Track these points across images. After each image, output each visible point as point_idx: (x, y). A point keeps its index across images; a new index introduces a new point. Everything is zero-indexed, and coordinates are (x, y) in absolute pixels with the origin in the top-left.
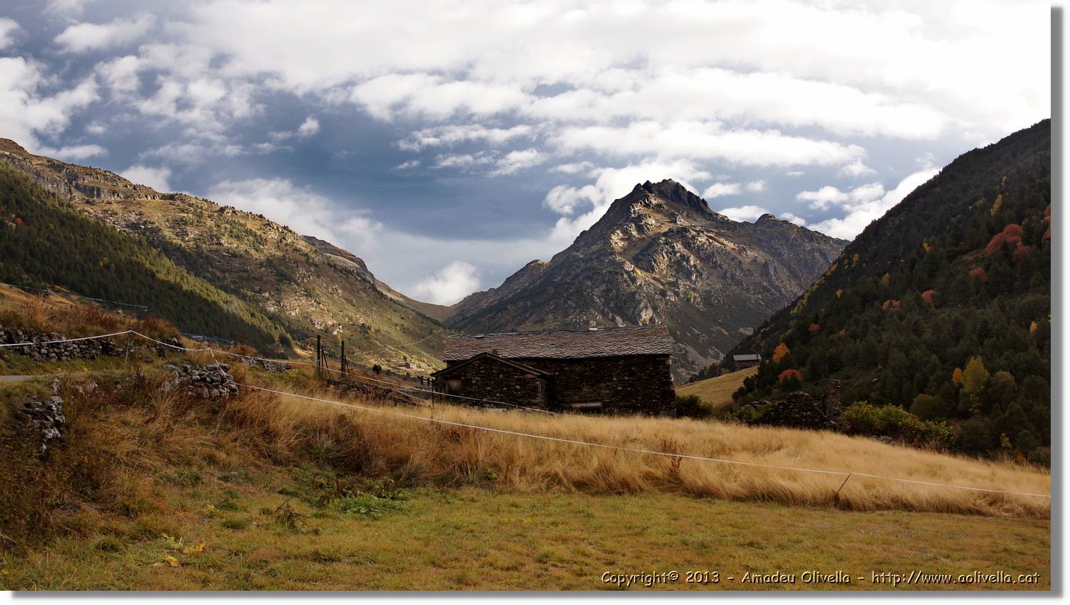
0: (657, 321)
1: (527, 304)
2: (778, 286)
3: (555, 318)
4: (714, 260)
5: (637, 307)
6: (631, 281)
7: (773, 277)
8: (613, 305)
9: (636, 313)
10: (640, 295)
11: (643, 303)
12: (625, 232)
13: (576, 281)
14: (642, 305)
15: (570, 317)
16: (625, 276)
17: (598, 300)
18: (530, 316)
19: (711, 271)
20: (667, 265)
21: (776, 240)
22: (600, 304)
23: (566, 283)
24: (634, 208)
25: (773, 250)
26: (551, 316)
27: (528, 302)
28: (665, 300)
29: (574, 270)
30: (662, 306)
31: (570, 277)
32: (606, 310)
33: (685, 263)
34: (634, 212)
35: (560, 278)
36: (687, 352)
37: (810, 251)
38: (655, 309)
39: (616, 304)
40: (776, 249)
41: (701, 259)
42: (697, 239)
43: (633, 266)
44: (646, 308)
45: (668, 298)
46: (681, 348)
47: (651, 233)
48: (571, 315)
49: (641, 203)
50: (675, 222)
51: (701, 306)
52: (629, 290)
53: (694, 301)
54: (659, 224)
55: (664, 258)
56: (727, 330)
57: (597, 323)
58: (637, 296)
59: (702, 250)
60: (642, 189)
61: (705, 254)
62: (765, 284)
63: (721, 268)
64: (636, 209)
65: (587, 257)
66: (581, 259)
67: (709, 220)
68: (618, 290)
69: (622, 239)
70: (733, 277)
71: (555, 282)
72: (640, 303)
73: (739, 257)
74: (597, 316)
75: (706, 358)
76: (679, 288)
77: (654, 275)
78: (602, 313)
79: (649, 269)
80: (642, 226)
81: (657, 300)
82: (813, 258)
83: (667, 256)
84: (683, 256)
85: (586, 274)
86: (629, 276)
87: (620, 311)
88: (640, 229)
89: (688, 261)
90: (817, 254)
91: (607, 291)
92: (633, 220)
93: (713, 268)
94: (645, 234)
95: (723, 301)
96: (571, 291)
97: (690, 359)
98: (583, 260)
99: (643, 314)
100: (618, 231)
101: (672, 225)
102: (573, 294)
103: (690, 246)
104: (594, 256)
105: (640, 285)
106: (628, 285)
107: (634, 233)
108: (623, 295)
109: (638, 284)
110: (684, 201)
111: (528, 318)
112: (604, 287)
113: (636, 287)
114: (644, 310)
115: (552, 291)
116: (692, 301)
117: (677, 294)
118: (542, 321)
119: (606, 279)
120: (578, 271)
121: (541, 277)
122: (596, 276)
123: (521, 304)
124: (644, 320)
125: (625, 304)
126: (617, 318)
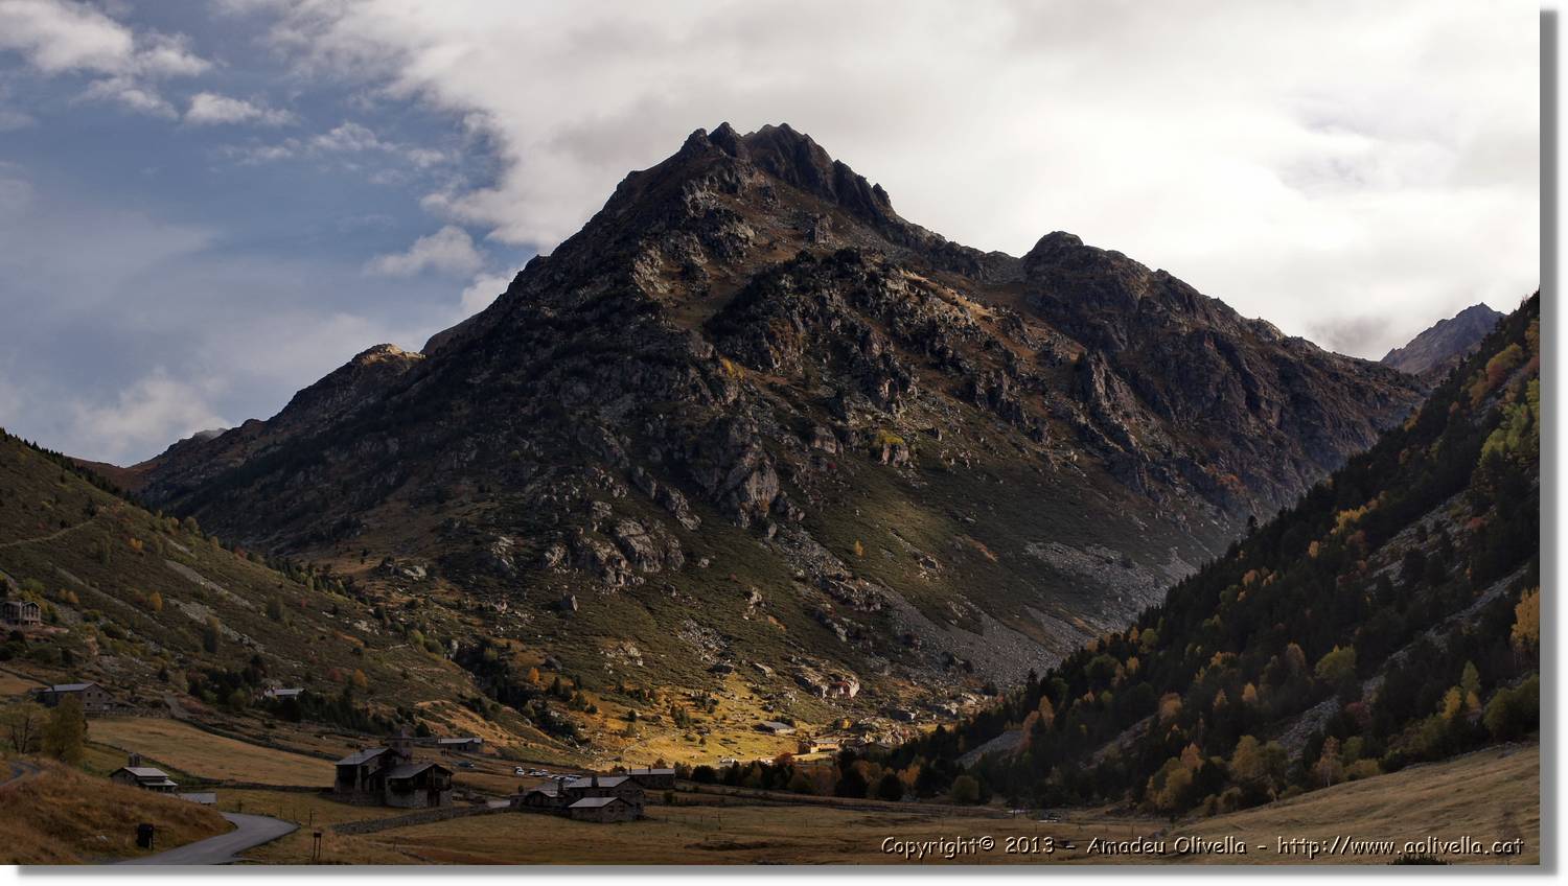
0: (792, 510)
1: (387, 446)
2: (1119, 428)
3: (481, 490)
4: (938, 346)
5: (732, 466)
6: (710, 387)
7: (1105, 403)
8: (659, 458)
9: (730, 485)
10: (741, 429)
11: (750, 455)
12: (673, 255)
13: (541, 384)
14: (748, 460)
15: (530, 487)
16: (693, 372)
17: (613, 441)
18: (401, 481)
19: (930, 375)
20: (807, 352)
21: (1095, 303)
22: (619, 451)
23: (508, 388)
24: (692, 193)
25: (1087, 331)
26: (466, 484)
27: (390, 441)
28: (811, 449)
29: (528, 350)
30: (803, 466)
31: (522, 372)
32: (641, 471)
33: (856, 348)
34: (696, 207)
35: (486, 375)
36: (887, 606)
37: (1190, 336)
38: (784, 473)
39: (668, 454)
40: (1095, 328)
41: (901, 342)
42: (885, 285)
43: (711, 348)
44: (761, 469)
45: (818, 444)
46: (870, 596)
47: (747, 265)
48: (531, 481)
49: (711, 180)
50: (811, 238)
51: (911, 474)
52: (706, 416)
53: (891, 458)
54: (766, 242)
55: (796, 330)
56: (990, 547)
57: (613, 509)
58: (734, 433)
59: (901, 315)
60: (709, 145)
61: (909, 326)
62: (1082, 420)
63: (960, 370)
64: (699, 194)
65: (568, 317)
66: (549, 321)
67: (896, 241)
68: (673, 412)
69: (664, 275)
70: (993, 395)
71: (471, 386)
72: (742, 455)
73: (1002, 340)
74: (613, 487)
75: (944, 628)
76: (845, 420)
77: (769, 378)
78: (628, 478)
79: (757, 359)
80: (718, 240)
81: (789, 448)
82: (1202, 356)
83: (805, 324)
84: (850, 329)
85: (569, 364)
86: (704, 374)
87: (679, 473)
88: (715, 249)
89: (865, 343)
90: (1209, 346)
91: (640, 416)
92: (692, 226)
93: (935, 367)
94: (728, 264)
95: (973, 461)
96: (525, 411)
97: (899, 630)
98: (558, 325)
99: (752, 487)
100: (653, 252)
101: (803, 245)
102: (533, 420)
103: (864, 303)
104: (588, 316)
105: (736, 402)
106: (703, 400)
107: (700, 261)
108: (690, 427)
109: (730, 399)
110: (825, 187)
111: (391, 489)
112: (627, 402)
113: (726, 407)
114: (755, 476)
115: (466, 411)
116: (885, 457)
117: (842, 435)
118: (441, 497)
119: (635, 379)
120: (544, 354)
121: (426, 374)
122: (603, 371)
123: (367, 447)
124: (756, 506)
125: (696, 453)
126: (675, 496)
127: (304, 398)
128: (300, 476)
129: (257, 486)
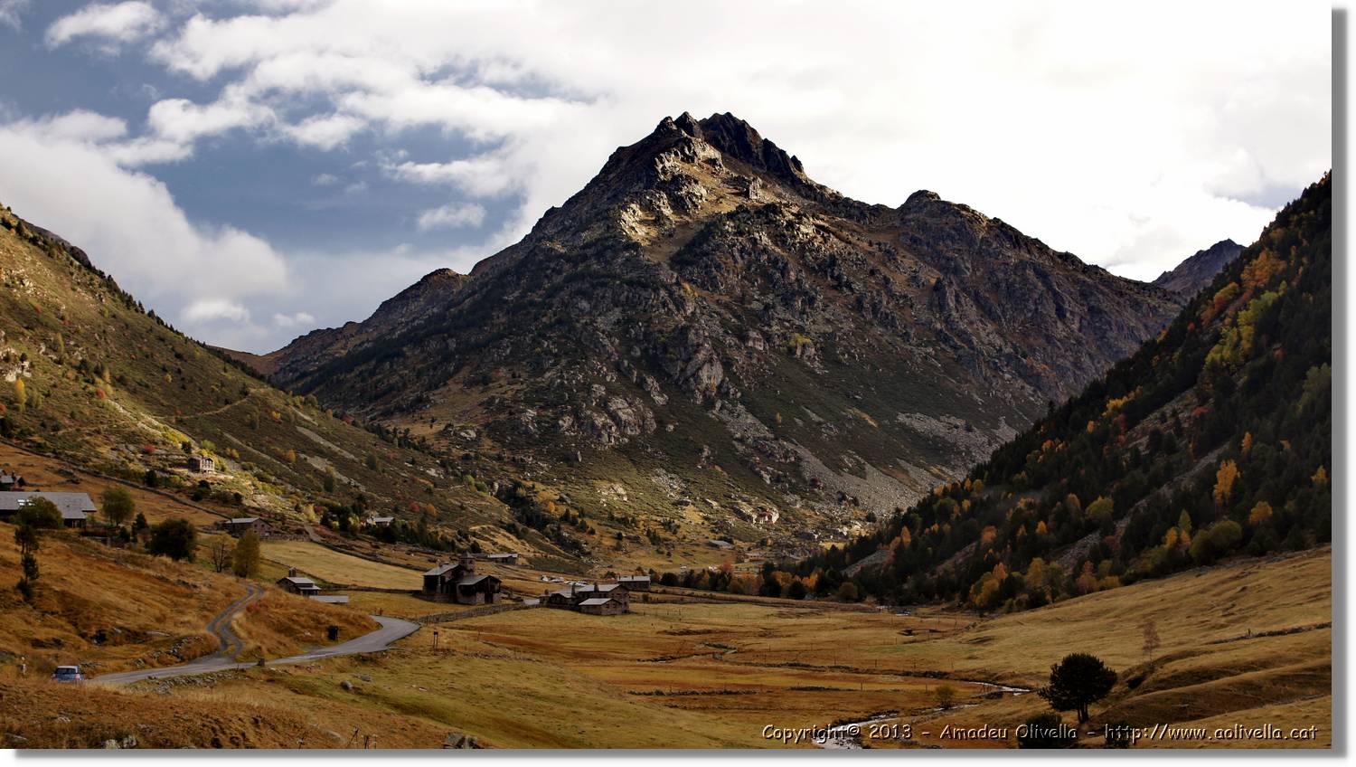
0: (732, 391)
1: (447, 344)
2: (965, 332)
3: (514, 376)
4: (836, 273)
5: (690, 359)
6: (675, 304)
7: (954, 313)
8: (639, 353)
9: (689, 373)
10: (696, 334)
11: (703, 352)
12: (648, 207)
13: (556, 301)
14: (701, 356)
15: (548, 375)
16: (663, 293)
17: (606, 342)
18: (457, 370)
19: (831, 294)
20: (743, 278)
21: (949, 243)
22: (610, 348)
23: (532, 303)
24: (662, 163)
25: (943, 261)
26: (503, 371)
27: (449, 341)
28: (746, 347)
29: (546, 276)
30: (740, 358)
31: (542, 292)
32: (626, 362)
33: (778, 275)
34: (664, 171)
35: (517, 294)
36: (799, 459)
37: (1016, 266)
38: (727, 364)
39: (645, 351)
40: (948, 259)
41: (811, 270)
42: (799, 229)
43: (675, 275)
44: (711, 361)
45: (750, 344)
46: (788, 451)
47: (701, 214)
48: (548, 370)
49: (676, 154)
50: (746, 195)
51: (817, 364)
52: (672, 324)
53: (803, 353)
54: (715, 198)
55: (736, 262)
56: (872, 417)
57: (607, 390)
58: (691, 336)
59: (811, 251)
60: (674, 128)
61: (816, 259)
62: (938, 326)
63: (851, 289)
64: (667, 164)
65: (575, 253)
66: (561, 256)
67: (807, 197)
68: (649, 321)
69: (642, 222)
70: (875, 308)
71: (506, 302)
72: (696, 352)
73: (882, 269)
74: (606, 375)
75: (839, 474)
76: (770, 326)
77: (716, 297)
78: (617, 367)
79: (708, 283)
80: (681, 197)
81: (730, 346)
82: (1025, 280)
83: (742, 258)
84: (775, 262)
85: (576, 286)
86: (671, 294)
87: (654, 364)
88: (679, 204)
89: (784, 271)
90: (1030, 273)
91: (625, 324)
92: (663, 186)
93: (834, 288)
94: (688, 214)
95: (861, 355)
96: (544, 319)
97: (807, 476)
98: (568, 259)
99: (704, 374)
100: (633, 206)
101: (740, 200)
102: (550, 327)
103: (784, 242)
104: (589, 252)
105: (693, 314)
106: (669, 313)
107: (667, 211)
108: (661, 332)
109: (689, 312)
110: (757, 158)
111: (450, 376)
112: (616, 314)
113: (686, 318)
114: (706, 367)
115: (503, 320)
116: (799, 352)
117: (768, 338)
118: (485, 381)
119: (622, 298)
120: (558, 279)
121: (474, 293)
122: (599, 291)
123: (433, 345)
124: (707, 388)
125: (665, 350)
126: (650, 380)
127: (387, 306)
128: (387, 365)
129: (357, 371)
